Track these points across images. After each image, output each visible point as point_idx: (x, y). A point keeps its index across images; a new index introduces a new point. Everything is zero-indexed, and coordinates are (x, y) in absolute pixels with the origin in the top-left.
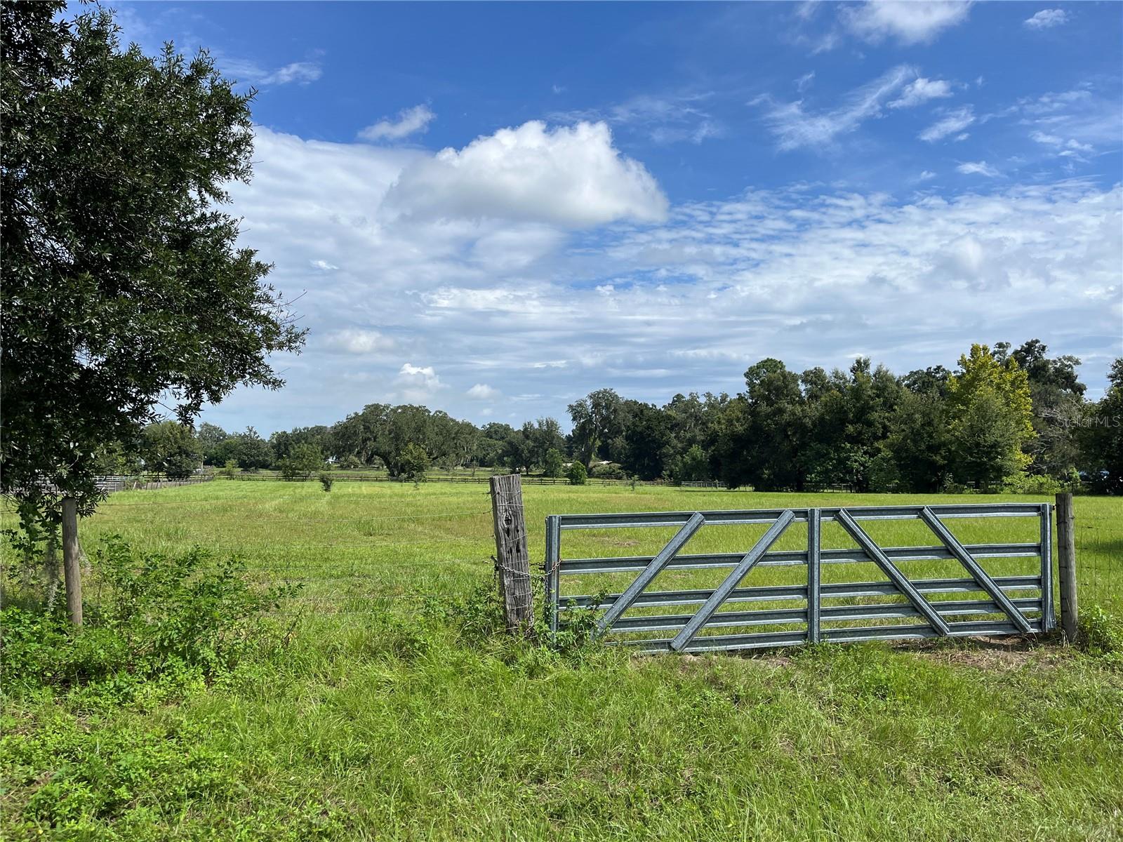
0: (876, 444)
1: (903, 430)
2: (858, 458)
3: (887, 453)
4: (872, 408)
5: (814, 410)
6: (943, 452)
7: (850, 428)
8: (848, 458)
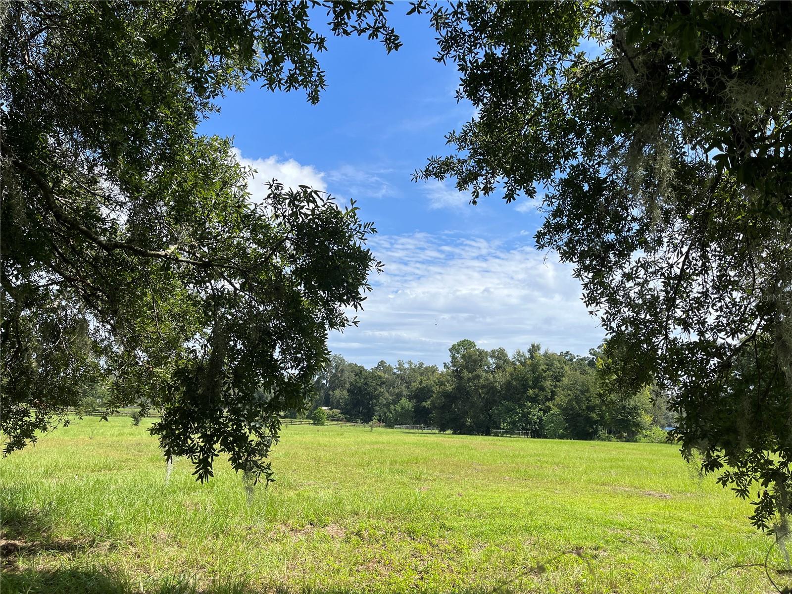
0: (547, 404)
1: (570, 395)
2: (536, 413)
3: (555, 410)
4: (545, 378)
5: (501, 377)
6: (596, 411)
7: (530, 392)
8: (529, 413)
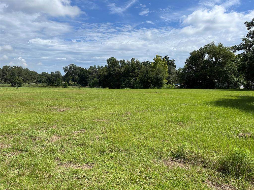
0: (136, 78)
1: (142, 74)
2: (132, 81)
3: (138, 80)
4: (135, 69)
5: (123, 70)
6: (150, 79)
7: (131, 74)
8: (130, 81)
